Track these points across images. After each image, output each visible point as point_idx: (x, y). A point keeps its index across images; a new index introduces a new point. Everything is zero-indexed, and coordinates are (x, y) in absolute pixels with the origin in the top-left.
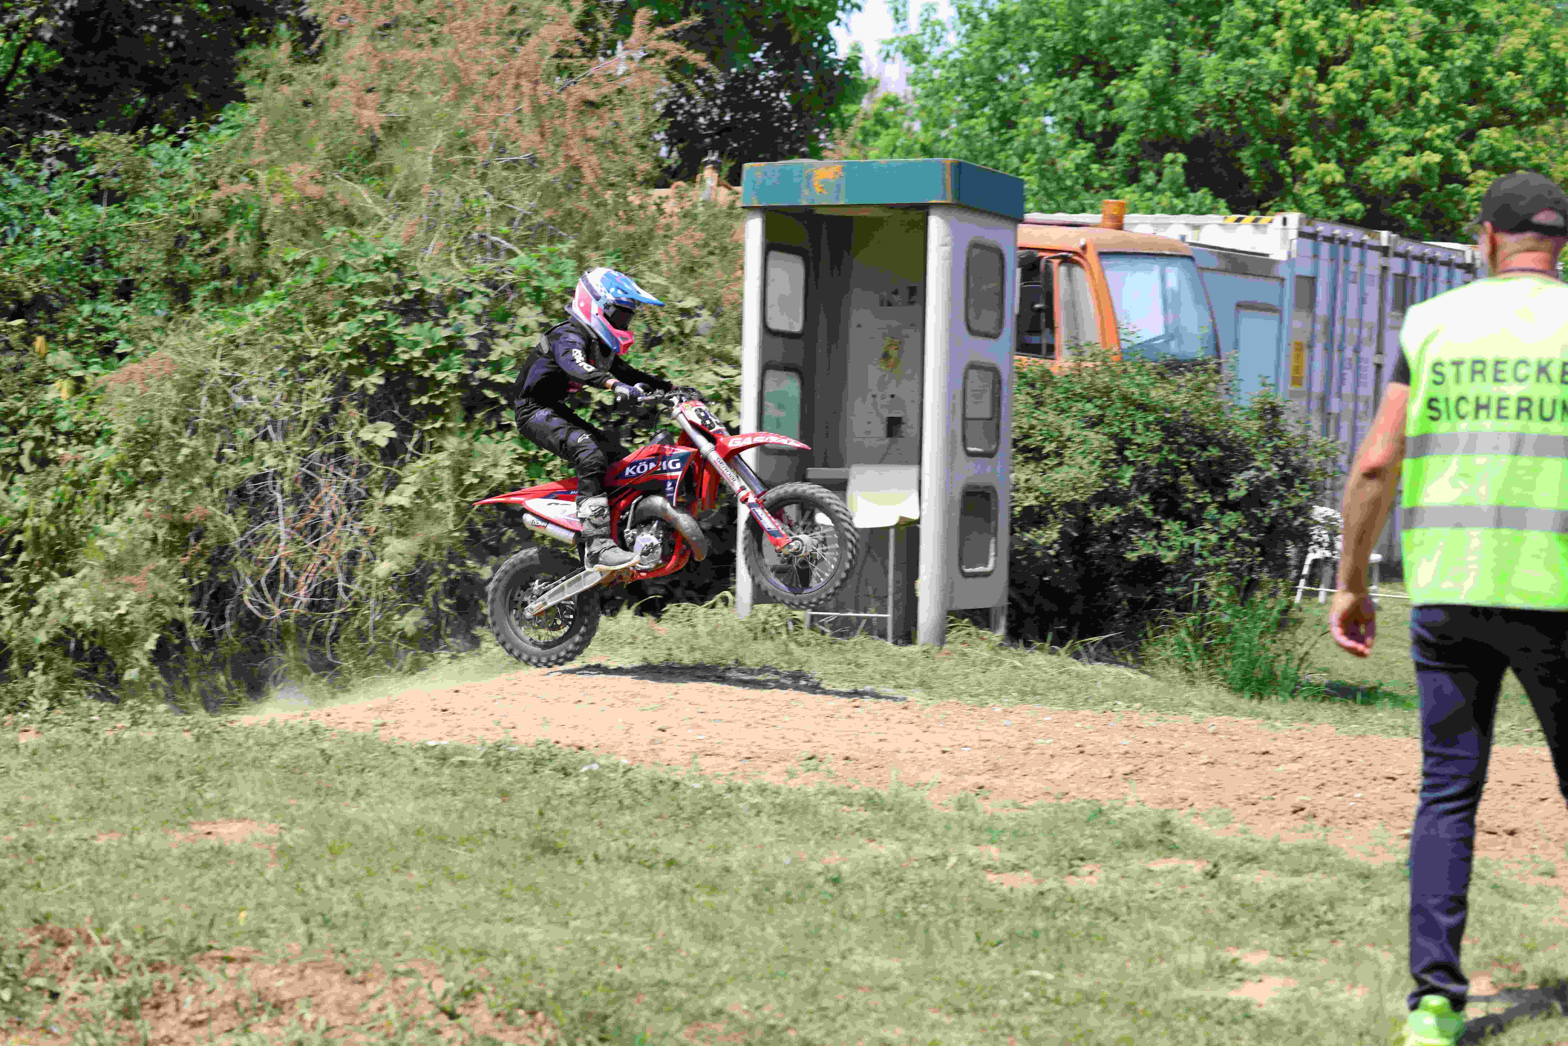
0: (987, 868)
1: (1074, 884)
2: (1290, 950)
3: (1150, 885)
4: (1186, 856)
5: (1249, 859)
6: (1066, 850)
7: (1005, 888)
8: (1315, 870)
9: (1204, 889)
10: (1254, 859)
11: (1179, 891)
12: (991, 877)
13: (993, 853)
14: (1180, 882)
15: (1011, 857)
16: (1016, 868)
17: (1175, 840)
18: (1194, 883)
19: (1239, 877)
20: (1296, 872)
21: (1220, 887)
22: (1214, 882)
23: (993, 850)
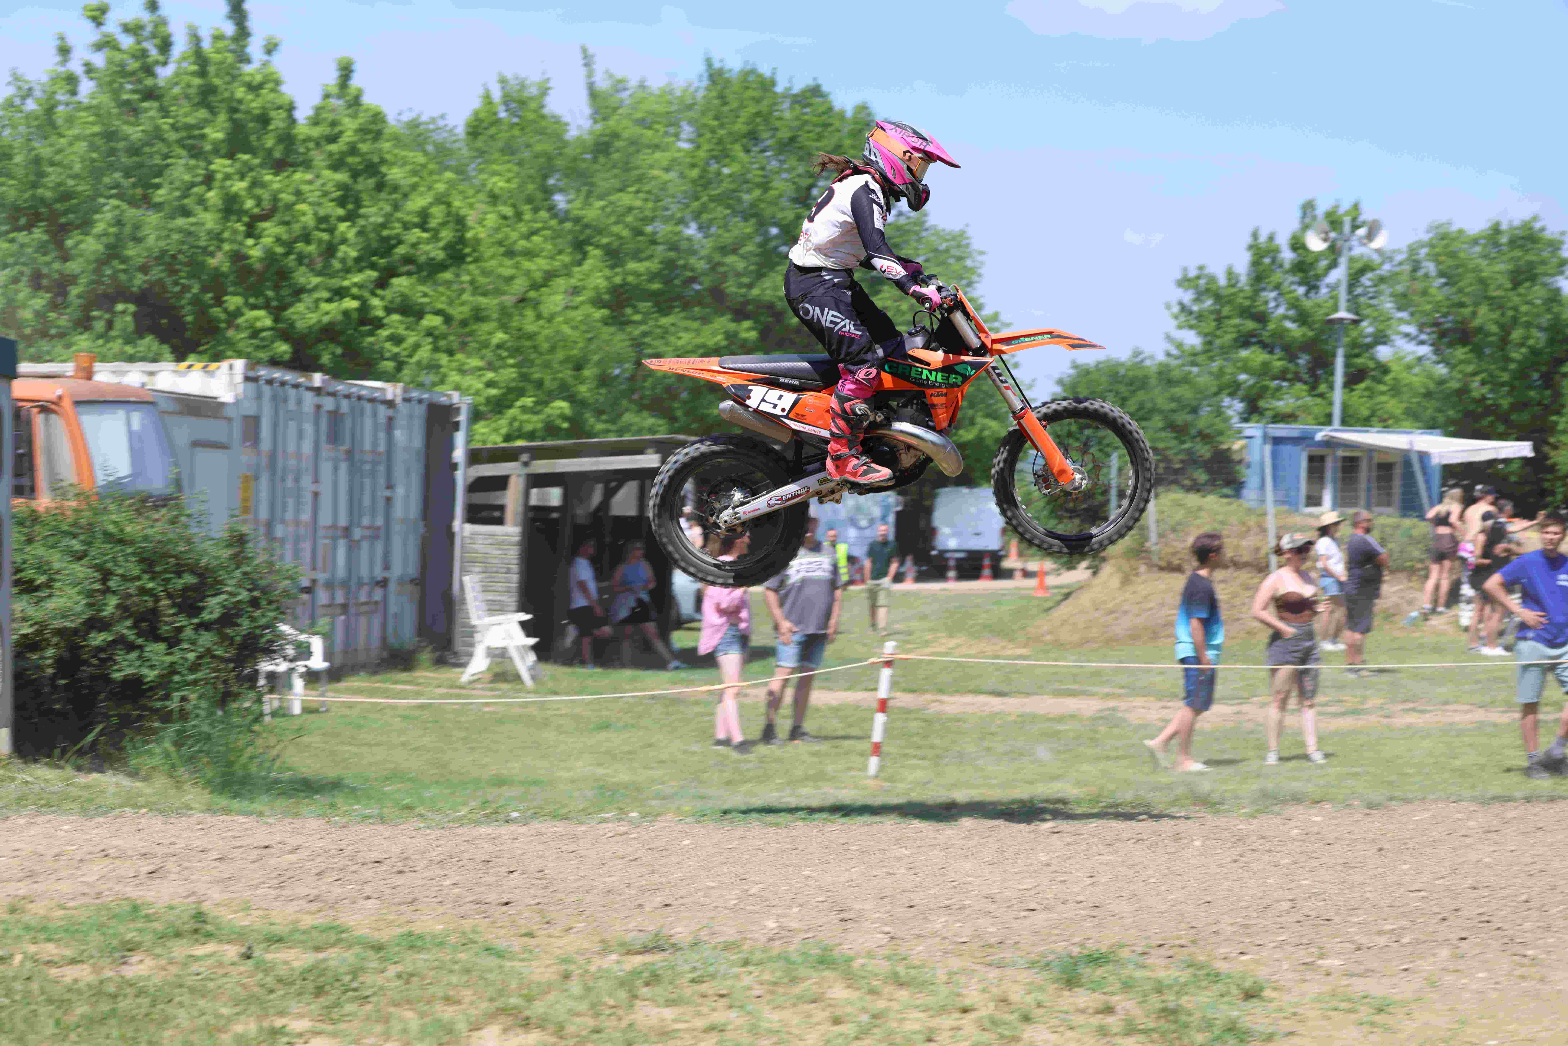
0: (50, 963)
1: (129, 972)
2: (328, 1015)
3: (195, 968)
4: (221, 941)
5: (275, 940)
6: (115, 943)
7: (68, 980)
8: (333, 945)
9: (242, 969)
10: (280, 940)
11: (221, 971)
12: (54, 972)
13: (50, 950)
14: (220, 964)
15: (69, 953)
16: (73, 962)
17: (209, 927)
18: (233, 964)
19: (269, 957)
20: (317, 949)
21: (257, 967)
22: (250, 962)
23: (51, 947)
